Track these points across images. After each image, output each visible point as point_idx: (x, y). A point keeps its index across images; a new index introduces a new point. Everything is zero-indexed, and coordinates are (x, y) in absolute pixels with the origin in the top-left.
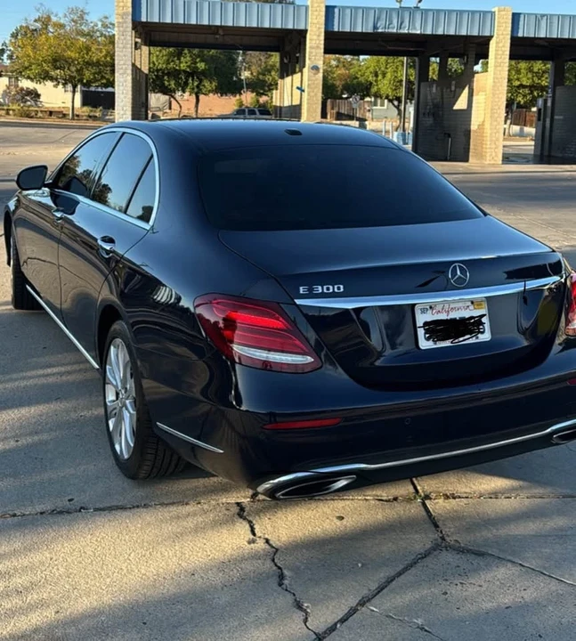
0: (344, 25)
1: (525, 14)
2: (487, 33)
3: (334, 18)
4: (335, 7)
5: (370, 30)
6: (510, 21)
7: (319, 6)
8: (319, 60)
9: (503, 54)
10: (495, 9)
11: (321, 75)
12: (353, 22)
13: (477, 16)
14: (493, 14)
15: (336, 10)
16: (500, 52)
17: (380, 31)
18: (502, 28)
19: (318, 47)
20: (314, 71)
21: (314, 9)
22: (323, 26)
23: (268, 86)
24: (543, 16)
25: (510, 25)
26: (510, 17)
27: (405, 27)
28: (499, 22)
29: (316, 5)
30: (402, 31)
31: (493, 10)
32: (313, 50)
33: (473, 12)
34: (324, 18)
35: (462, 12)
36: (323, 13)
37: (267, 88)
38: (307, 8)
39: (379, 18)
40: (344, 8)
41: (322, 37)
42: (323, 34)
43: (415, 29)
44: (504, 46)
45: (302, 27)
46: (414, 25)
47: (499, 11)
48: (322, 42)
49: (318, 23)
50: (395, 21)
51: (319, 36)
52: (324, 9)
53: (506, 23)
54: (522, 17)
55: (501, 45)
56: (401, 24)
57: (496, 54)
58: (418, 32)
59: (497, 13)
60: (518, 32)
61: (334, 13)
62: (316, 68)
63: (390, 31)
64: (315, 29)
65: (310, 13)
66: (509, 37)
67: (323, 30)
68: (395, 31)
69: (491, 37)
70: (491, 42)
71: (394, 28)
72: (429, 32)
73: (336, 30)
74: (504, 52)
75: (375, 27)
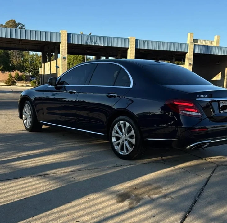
0: (74, 41)
1: (140, 40)
2: (127, 47)
3: (71, 38)
4: (71, 34)
5: (85, 44)
6: (135, 42)
7: (65, 33)
8: (66, 55)
9: (133, 55)
10: (130, 38)
11: (67, 61)
12: (78, 40)
13: (123, 40)
14: (129, 39)
15: (71, 35)
16: (132, 54)
17: (88, 44)
18: (132, 45)
19: (65, 50)
20: (64, 59)
21: (63, 34)
22: (67, 41)
23: (25, 68)
24: (146, 41)
25: (135, 44)
26: (135, 41)
27: (97, 43)
28: (131, 43)
29: (64, 33)
30: (96, 45)
31: (129, 38)
32: (63, 51)
33: (122, 38)
34: (67, 38)
35: (118, 38)
36: (67, 36)
37: (25, 69)
38: (60, 34)
39: (88, 39)
40: (74, 34)
41: (67, 46)
42: (67, 44)
43: (101, 44)
44: (133, 52)
45: (58, 41)
46: (101, 42)
47: (131, 38)
48: (67, 48)
49: (65, 40)
50: (94, 41)
51: (65, 45)
52: (67, 34)
53: (133, 43)
54: (139, 41)
55: (132, 51)
56: (96, 42)
57: (130, 55)
58: (102, 45)
59: (130, 39)
60: (137, 47)
61: (70, 36)
62: (64, 58)
63: (92, 44)
64: (64, 42)
65: (61, 35)
66: (134, 48)
67: (67, 43)
68: (94, 44)
69: (128, 48)
70: (128, 50)
71: (93, 43)
72: (106, 45)
73: (72, 43)
74: (133, 54)
75: (86, 43)
